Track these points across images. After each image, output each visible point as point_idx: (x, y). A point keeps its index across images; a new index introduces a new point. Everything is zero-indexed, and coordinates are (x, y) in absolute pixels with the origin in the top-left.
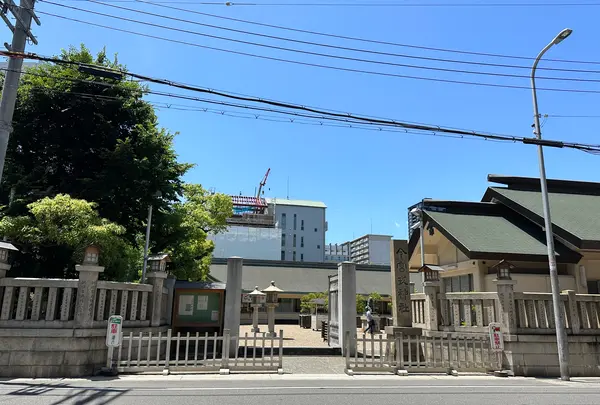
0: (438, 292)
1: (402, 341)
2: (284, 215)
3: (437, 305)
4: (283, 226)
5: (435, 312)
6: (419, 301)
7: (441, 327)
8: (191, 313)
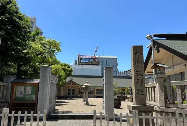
0: (164, 82)
1: (138, 118)
2: (102, 61)
3: (164, 89)
4: (102, 65)
5: (163, 94)
6: (151, 88)
7: (167, 105)
8: (22, 96)
